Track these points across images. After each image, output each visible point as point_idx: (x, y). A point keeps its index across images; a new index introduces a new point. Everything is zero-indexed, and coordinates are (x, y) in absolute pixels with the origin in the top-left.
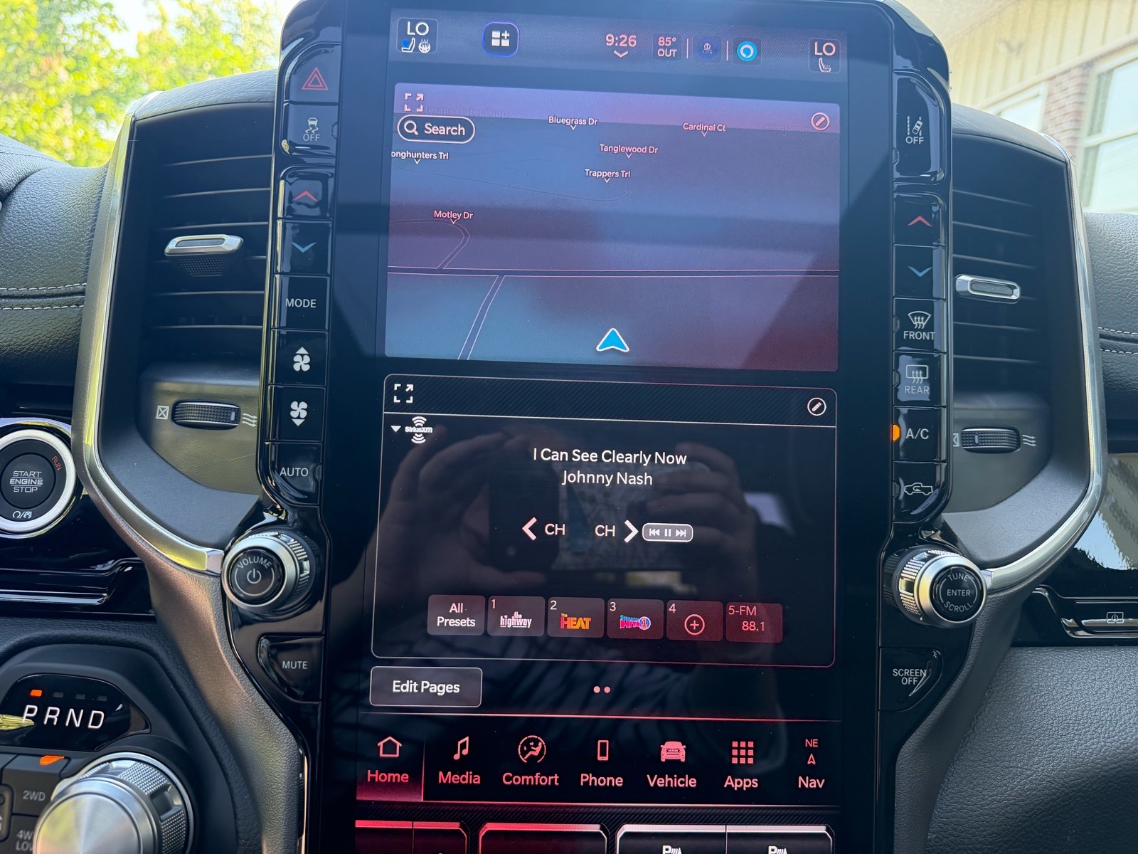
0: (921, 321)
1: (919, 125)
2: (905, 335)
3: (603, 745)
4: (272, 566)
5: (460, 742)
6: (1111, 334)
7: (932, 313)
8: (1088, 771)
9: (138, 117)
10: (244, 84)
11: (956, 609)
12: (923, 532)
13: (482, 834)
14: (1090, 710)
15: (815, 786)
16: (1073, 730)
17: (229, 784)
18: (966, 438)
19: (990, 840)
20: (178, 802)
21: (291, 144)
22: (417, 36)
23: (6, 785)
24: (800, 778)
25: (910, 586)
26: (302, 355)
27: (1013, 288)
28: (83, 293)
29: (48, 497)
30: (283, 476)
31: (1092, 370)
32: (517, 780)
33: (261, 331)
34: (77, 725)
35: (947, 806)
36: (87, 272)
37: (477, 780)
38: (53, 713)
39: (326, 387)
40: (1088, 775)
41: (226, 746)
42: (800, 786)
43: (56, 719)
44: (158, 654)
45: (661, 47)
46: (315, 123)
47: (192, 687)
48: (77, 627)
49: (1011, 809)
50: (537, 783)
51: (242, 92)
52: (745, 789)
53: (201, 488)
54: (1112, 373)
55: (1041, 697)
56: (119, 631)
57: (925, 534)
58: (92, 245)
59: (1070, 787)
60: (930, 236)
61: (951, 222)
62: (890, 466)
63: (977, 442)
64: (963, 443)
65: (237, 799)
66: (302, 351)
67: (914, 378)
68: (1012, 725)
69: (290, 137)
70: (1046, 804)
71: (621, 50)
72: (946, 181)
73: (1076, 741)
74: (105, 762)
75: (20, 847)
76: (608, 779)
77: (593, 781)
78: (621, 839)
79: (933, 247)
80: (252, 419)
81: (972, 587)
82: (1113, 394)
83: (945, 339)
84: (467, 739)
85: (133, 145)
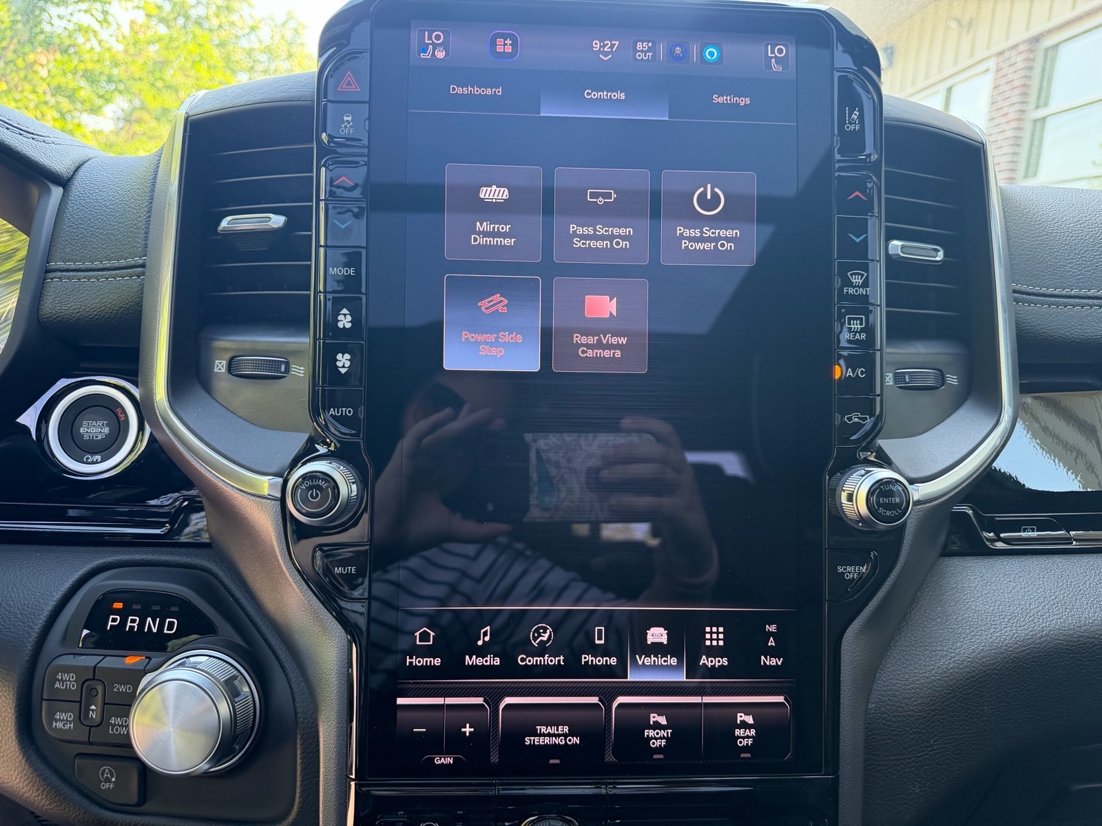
0: (858, 279)
1: (856, 115)
2: (845, 291)
3: (600, 631)
4: (328, 487)
5: (482, 631)
6: (1024, 290)
7: (867, 272)
8: (1002, 653)
9: (190, 114)
10: (285, 85)
11: (888, 513)
12: (861, 453)
13: (501, 707)
14: (1005, 605)
15: (775, 664)
16: (990, 621)
17: (286, 675)
18: (898, 378)
19: (920, 708)
20: (246, 689)
21: (329, 136)
22: (433, 44)
23: (98, 680)
24: (763, 657)
25: (850, 498)
26: (345, 315)
27: (937, 251)
28: (143, 266)
29: (115, 442)
30: (332, 415)
31: (1005, 320)
32: (530, 661)
33: (309, 295)
34: (155, 630)
35: (884, 682)
36: (146, 246)
37: (497, 662)
38: (133, 621)
39: (365, 341)
40: (1002, 656)
41: (282, 645)
42: (762, 664)
43: (136, 626)
44: (217, 574)
45: (639, 51)
46: (350, 119)
47: (249, 598)
48: (145, 553)
49: (937, 684)
50: (546, 663)
51: (285, 92)
52: (717, 666)
53: (258, 428)
54: (1024, 323)
55: (964, 595)
56: (181, 556)
57: (862, 455)
58: (149, 224)
59: (987, 666)
60: (866, 207)
61: (883, 196)
62: (833, 400)
63: (907, 381)
64: (896, 381)
65: (294, 686)
66: (345, 311)
67: (852, 326)
68: (939, 618)
69: (329, 130)
70: (967, 679)
71: (606, 54)
72: (879, 161)
73: (992, 630)
74: (183, 658)
75: (112, 730)
76: (605, 659)
77: (592, 660)
78: (616, 708)
79: (868, 217)
80: (300, 370)
81: (900, 496)
82: (1026, 342)
83: (878, 293)
84: (488, 628)
85: (187, 138)
